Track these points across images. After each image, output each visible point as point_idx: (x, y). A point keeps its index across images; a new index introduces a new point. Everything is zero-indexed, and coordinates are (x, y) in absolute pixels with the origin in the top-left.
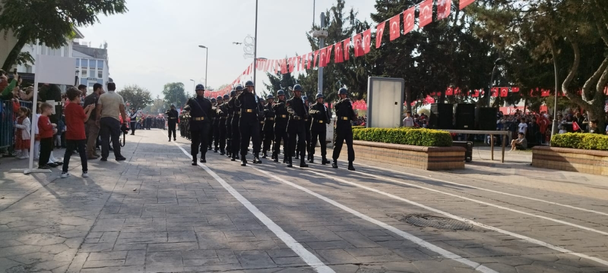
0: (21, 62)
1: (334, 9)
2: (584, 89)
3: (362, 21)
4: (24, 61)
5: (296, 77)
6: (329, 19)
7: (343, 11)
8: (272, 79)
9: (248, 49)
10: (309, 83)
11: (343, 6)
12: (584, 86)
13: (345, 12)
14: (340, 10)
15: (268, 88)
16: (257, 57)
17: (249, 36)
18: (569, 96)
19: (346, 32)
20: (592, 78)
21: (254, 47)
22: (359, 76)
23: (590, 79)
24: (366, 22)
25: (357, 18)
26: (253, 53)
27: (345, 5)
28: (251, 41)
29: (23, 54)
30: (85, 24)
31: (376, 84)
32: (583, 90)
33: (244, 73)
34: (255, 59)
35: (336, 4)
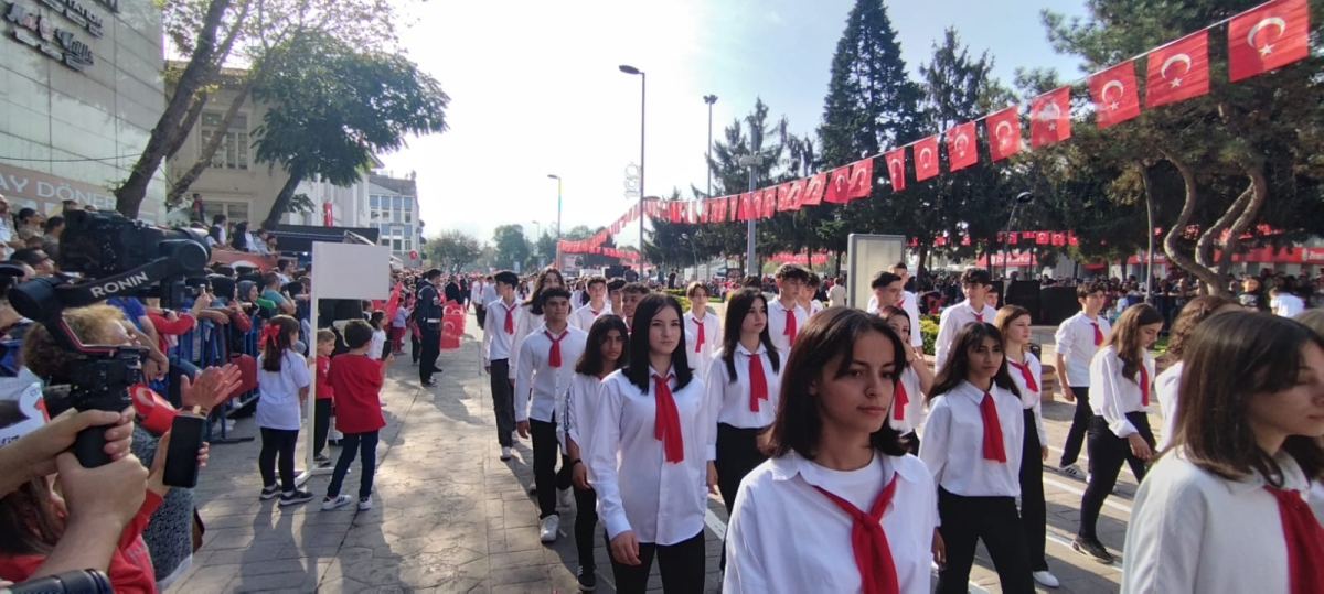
0: (295, 208)
1: (751, 119)
2: (1200, 247)
3: (801, 138)
4: (299, 208)
5: (691, 220)
6: (738, 134)
7: (765, 122)
8: (655, 221)
9: (632, 183)
10: (717, 230)
11: (764, 115)
12: (1200, 243)
13: (771, 122)
14: (761, 120)
15: (650, 234)
16: (646, 195)
17: (632, 164)
18: (1180, 260)
19: (769, 152)
20: (1213, 230)
21: (639, 180)
22: (798, 222)
23: (1208, 232)
24: (807, 139)
25: (789, 130)
26: (638, 189)
27: (768, 114)
28: (634, 172)
29: (297, 198)
30: (386, 149)
31: (862, 245)
32: (1197, 250)
33: (623, 218)
34: (643, 199)
35: (754, 111)
